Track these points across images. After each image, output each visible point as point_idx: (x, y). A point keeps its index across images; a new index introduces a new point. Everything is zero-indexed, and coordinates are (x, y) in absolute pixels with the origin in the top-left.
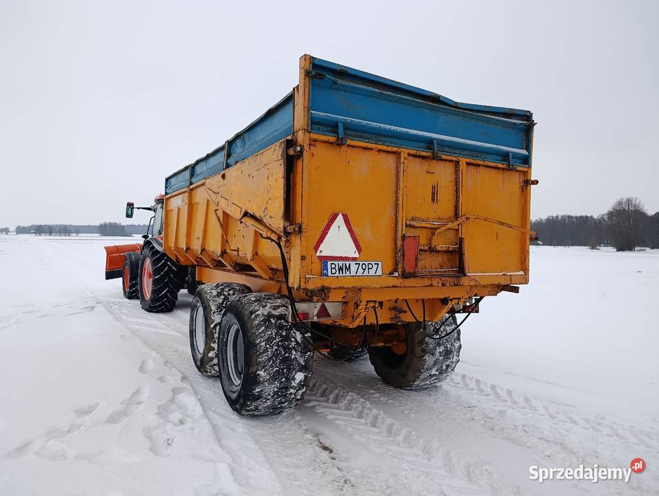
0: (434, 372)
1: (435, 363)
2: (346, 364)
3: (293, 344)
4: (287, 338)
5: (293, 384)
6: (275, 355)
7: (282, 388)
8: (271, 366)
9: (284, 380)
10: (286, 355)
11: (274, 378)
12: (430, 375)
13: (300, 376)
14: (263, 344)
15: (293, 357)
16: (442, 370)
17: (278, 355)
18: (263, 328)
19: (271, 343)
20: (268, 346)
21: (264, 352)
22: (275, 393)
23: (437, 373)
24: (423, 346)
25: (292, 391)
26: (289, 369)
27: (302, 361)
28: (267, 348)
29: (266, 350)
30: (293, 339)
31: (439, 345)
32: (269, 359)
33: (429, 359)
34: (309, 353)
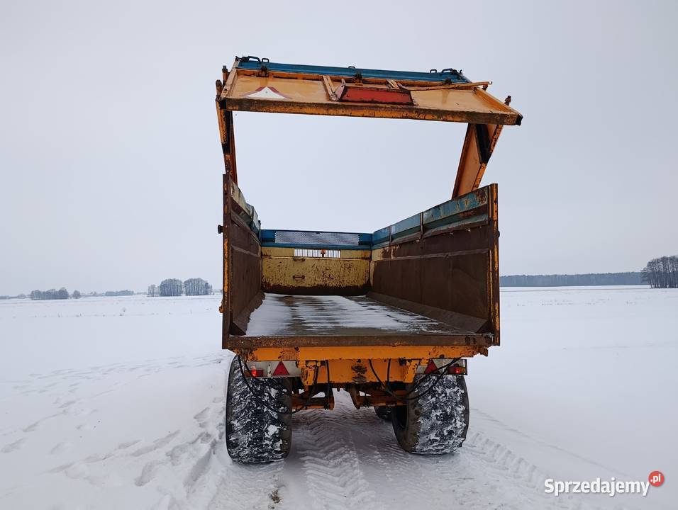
0: (433, 437)
1: (432, 427)
2: (385, 423)
3: (266, 399)
4: (262, 393)
5: (267, 436)
6: (248, 408)
7: (256, 439)
8: (243, 417)
9: (257, 431)
10: (258, 408)
11: (247, 428)
12: (430, 440)
13: (273, 429)
14: (238, 397)
15: (265, 410)
16: (443, 435)
17: (250, 407)
18: (241, 383)
19: (245, 396)
20: (242, 399)
21: (238, 404)
22: (250, 443)
23: (438, 438)
24: (416, 408)
25: (267, 442)
26: (261, 421)
27: (275, 415)
28: (241, 401)
29: (240, 403)
30: (267, 394)
31: (435, 408)
32: (242, 411)
33: (425, 424)
34: (282, 408)
